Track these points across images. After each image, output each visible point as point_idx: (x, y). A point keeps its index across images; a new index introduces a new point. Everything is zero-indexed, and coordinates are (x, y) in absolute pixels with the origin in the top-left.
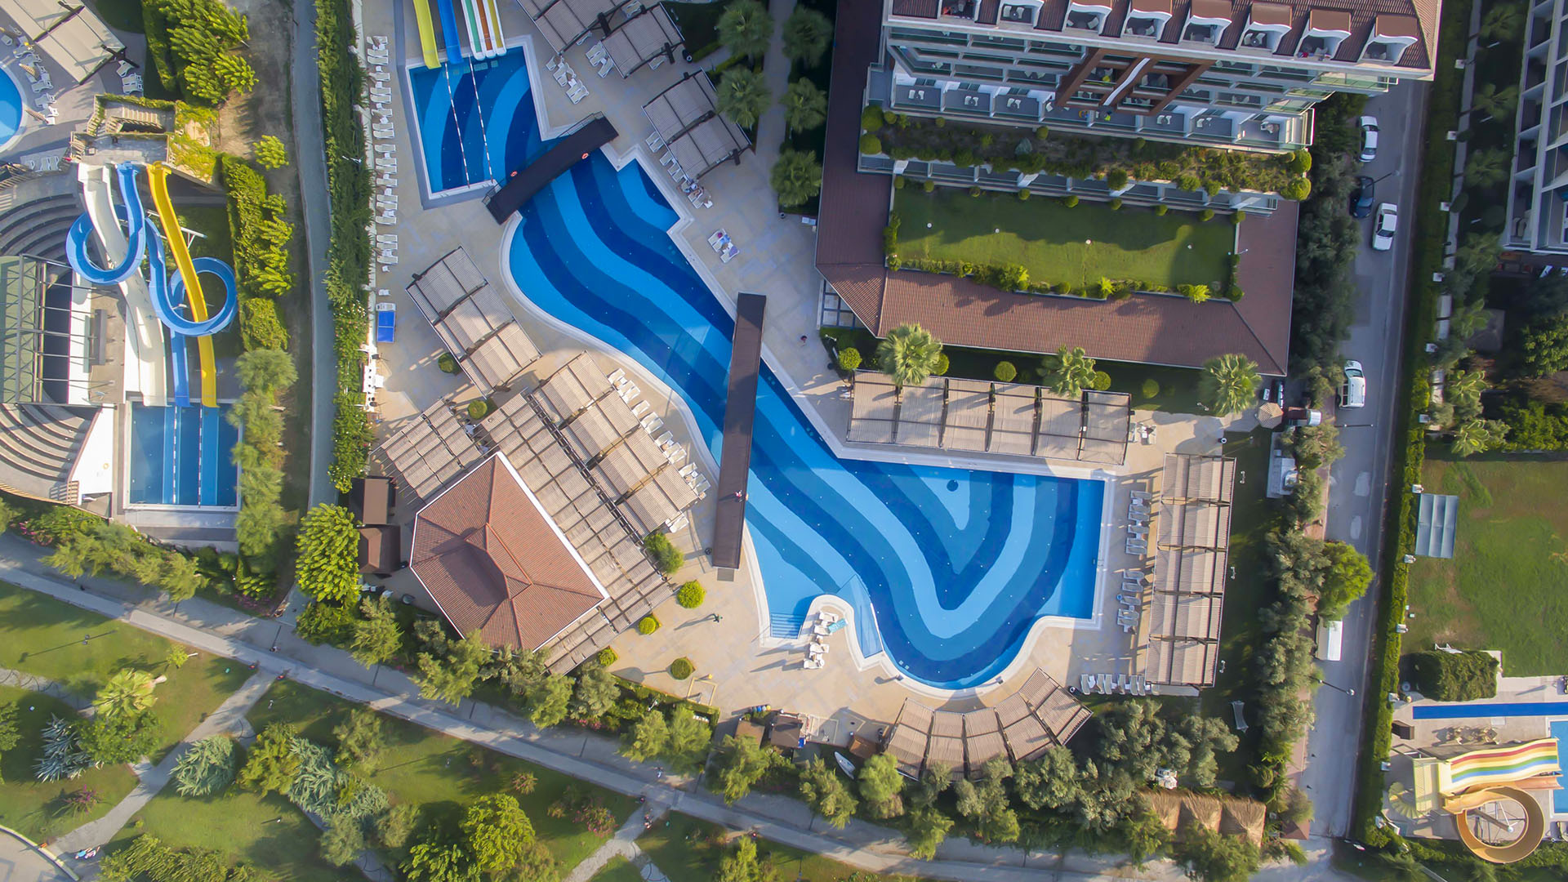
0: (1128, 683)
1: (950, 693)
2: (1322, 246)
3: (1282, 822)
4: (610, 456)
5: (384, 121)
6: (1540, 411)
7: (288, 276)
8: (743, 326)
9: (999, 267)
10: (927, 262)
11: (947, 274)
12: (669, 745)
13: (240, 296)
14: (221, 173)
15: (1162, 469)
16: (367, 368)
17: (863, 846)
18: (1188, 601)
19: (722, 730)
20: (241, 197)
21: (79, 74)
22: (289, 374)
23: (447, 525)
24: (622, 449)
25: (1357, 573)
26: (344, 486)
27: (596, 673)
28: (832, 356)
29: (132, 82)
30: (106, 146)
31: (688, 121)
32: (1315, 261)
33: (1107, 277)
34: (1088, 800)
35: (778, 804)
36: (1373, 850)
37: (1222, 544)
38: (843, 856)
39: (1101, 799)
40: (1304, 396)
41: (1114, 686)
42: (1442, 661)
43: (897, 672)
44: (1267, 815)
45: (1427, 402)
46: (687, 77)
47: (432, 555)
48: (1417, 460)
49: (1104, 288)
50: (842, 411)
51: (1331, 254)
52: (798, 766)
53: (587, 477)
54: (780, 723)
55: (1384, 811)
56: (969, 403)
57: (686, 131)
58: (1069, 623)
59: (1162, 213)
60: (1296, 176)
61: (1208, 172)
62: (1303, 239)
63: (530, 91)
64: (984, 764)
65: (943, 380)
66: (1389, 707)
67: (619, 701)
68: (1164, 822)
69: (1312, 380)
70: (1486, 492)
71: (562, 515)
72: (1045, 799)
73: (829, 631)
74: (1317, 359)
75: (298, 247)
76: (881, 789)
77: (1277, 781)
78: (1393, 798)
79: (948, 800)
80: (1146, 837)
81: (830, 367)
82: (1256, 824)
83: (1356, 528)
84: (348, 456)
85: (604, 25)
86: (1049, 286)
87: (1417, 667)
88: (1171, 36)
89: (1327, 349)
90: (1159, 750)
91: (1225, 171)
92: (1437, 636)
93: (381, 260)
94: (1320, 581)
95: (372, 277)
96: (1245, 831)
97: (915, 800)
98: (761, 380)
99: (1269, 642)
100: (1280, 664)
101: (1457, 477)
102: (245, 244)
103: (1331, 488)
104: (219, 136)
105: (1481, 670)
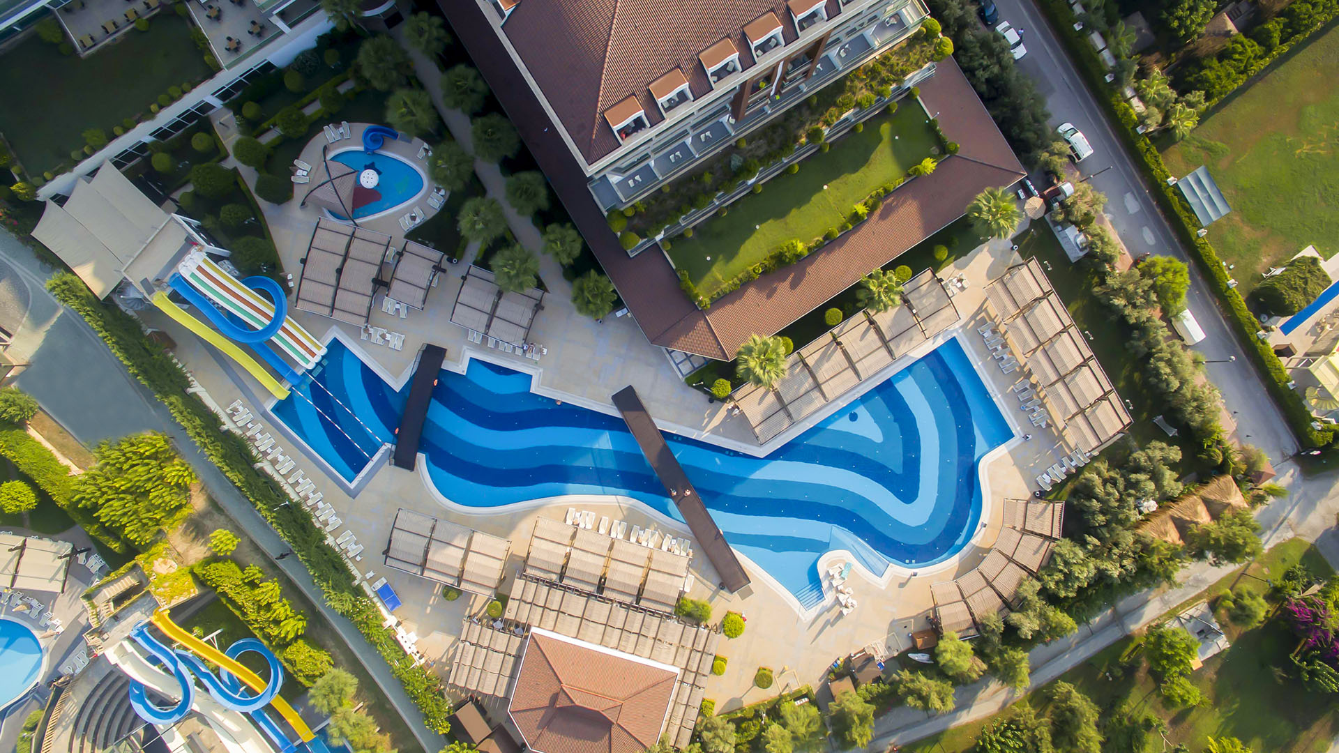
0: (1072, 460)
1: (955, 559)
2: (985, 68)
3: (1249, 476)
4: (608, 576)
5: (281, 458)
6: (1215, 63)
7: (299, 616)
8: (631, 417)
9: (777, 251)
10: (726, 286)
11: (746, 283)
12: (795, 738)
13: (277, 654)
14: (200, 581)
15: (987, 299)
16: (399, 637)
17: (974, 701)
18: (1073, 379)
19: (822, 698)
20: (227, 587)
21: (56, 587)
22: (350, 683)
23: (535, 704)
24: (613, 564)
25: (1175, 273)
26: (444, 728)
27: (709, 726)
28: (706, 392)
29: (95, 563)
30: (112, 626)
31: (488, 308)
32: (988, 81)
33: (857, 202)
34: (1107, 565)
35: (895, 717)
36: (1327, 449)
37: (1067, 322)
38: (966, 718)
39: (1114, 557)
40: (1047, 177)
41: (1064, 470)
42: (1278, 286)
43: (910, 571)
44: (1235, 479)
45: (1135, 117)
46: (464, 278)
47: (539, 731)
48: (1157, 161)
49: (860, 213)
50: (740, 424)
51: (996, 69)
52: (891, 684)
53: (604, 600)
54: (857, 667)
55: (1314, 414)
56: (825, 357)
57: (492, 316)
58: (1002, 450)
59: (861, 129)
60: (935, 40)
61: (874, 84)
62: (969, 72)
63: (363, 364)
64: (1016, 593)
65: (795, 354)
66: (1263, 343)
67: (738, 730)
68: (1169, 539)
69: (1047, 163)
70: (1219, 144)
71: (606, 638)
72: (1076, 586)
73: (844, 579)
74: (1039, 148)
75: (291, 590)
76: (961, 663)
77: (1225, 452)
78: (1313, 402)
79: (1011, 634)
80: (1167, 563)
81: (711, 401)
82: (1233, 493)
83: (1149, 237)
84: (431, 706)
85: (381, 284)
86: (821, 239)
87: (1261, 300)
88: (791, 36)
89: (1040, 133)
90: (1130, 495)
91: (884, 74)
92: (1259, 268)
93: (351, 554)
94: (1154, 297)
95: (355, 572)
96: (1229, 504)
97: (988, 651)
98: (669, 443)
99: (1148, 362)
100: (1168, 375)
101: (1192, 149)
102: (254, 618)
103: (1111, 222)
104: (179, 554)
105: (1309, 272)
